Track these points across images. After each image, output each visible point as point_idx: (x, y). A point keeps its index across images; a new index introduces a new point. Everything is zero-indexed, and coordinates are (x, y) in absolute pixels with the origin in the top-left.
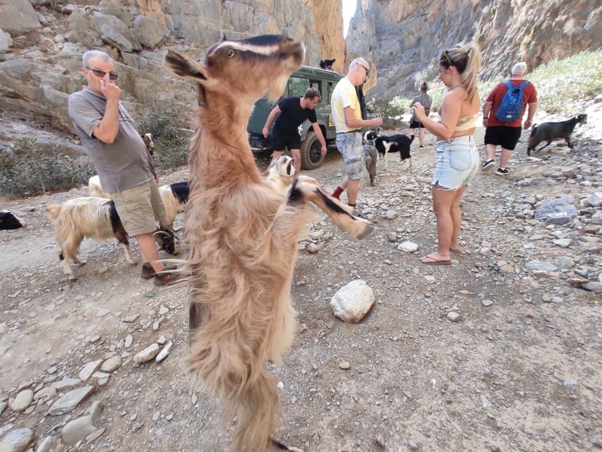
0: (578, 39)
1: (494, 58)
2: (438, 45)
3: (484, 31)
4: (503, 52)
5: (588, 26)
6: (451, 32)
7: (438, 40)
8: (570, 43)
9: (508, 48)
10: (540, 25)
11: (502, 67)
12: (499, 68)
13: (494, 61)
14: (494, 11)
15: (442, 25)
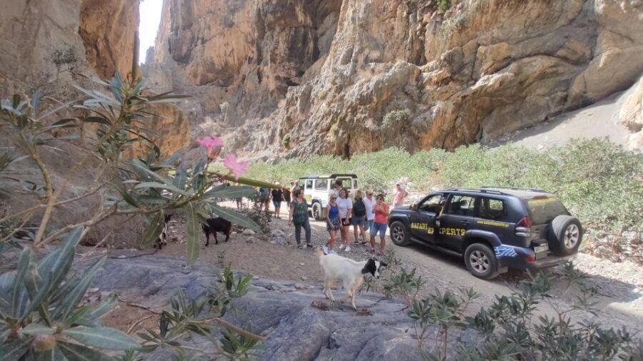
0: (376, 135)
1: (304, 138)
2: (241, 115)
3: (289, 112)
4: (312, 134)
5: (383, 127)
6: (253, 107)
7: (241, 111)
8: (370, 137)
9: (316, 131)
10: (345, 118)
11: (314, 149)
12: (311, 147)
13: (305, 140)
14: (297, 98)
15: (244, 98)
